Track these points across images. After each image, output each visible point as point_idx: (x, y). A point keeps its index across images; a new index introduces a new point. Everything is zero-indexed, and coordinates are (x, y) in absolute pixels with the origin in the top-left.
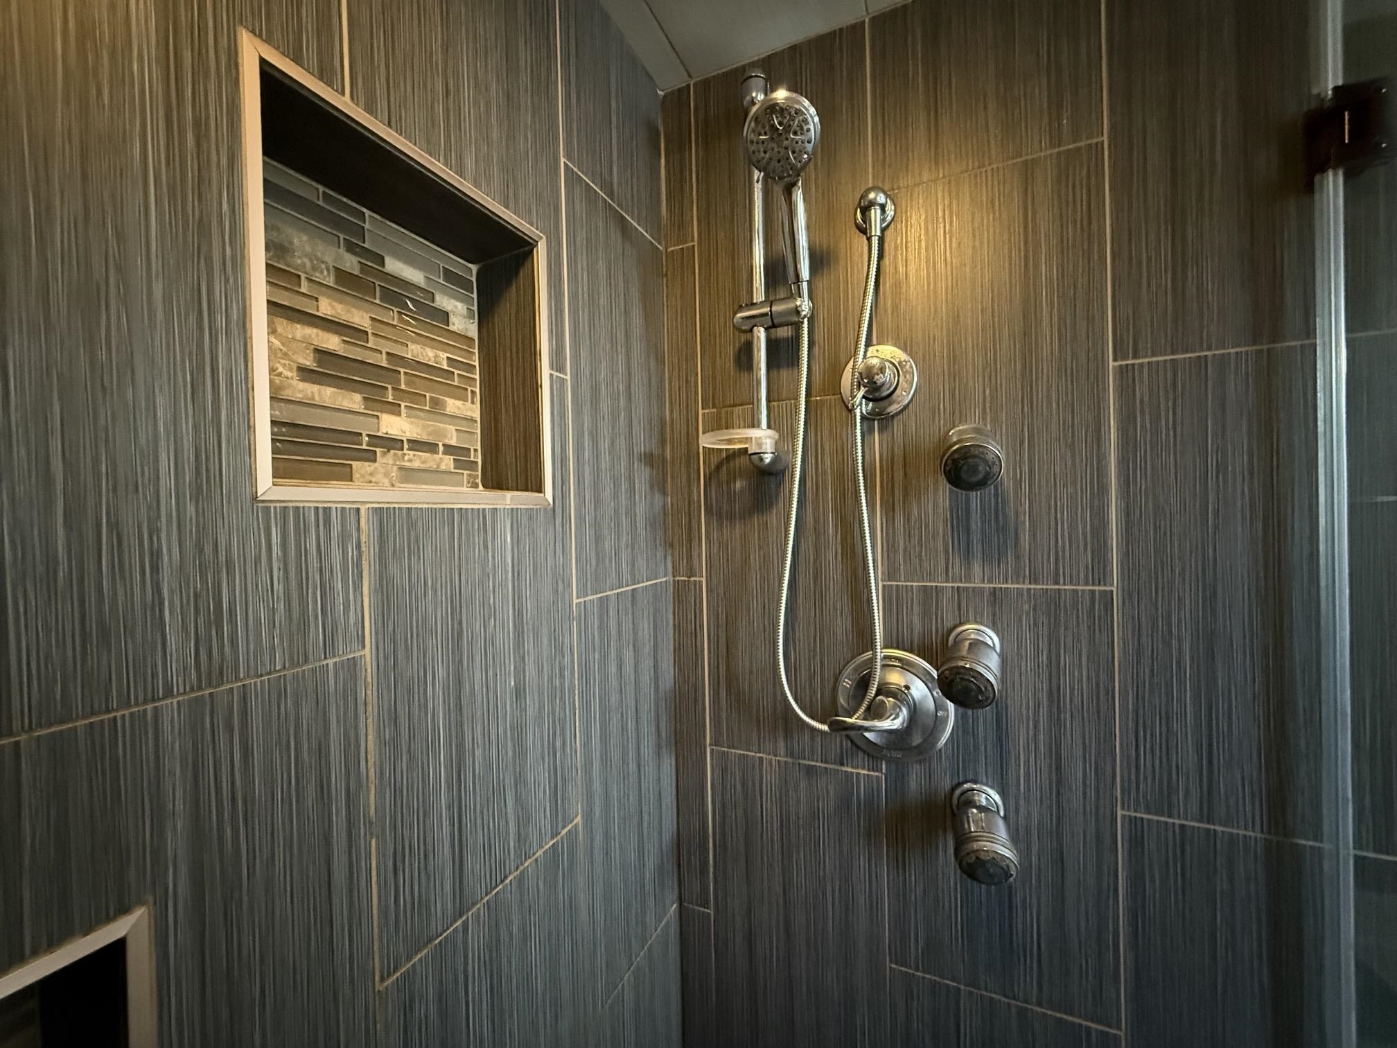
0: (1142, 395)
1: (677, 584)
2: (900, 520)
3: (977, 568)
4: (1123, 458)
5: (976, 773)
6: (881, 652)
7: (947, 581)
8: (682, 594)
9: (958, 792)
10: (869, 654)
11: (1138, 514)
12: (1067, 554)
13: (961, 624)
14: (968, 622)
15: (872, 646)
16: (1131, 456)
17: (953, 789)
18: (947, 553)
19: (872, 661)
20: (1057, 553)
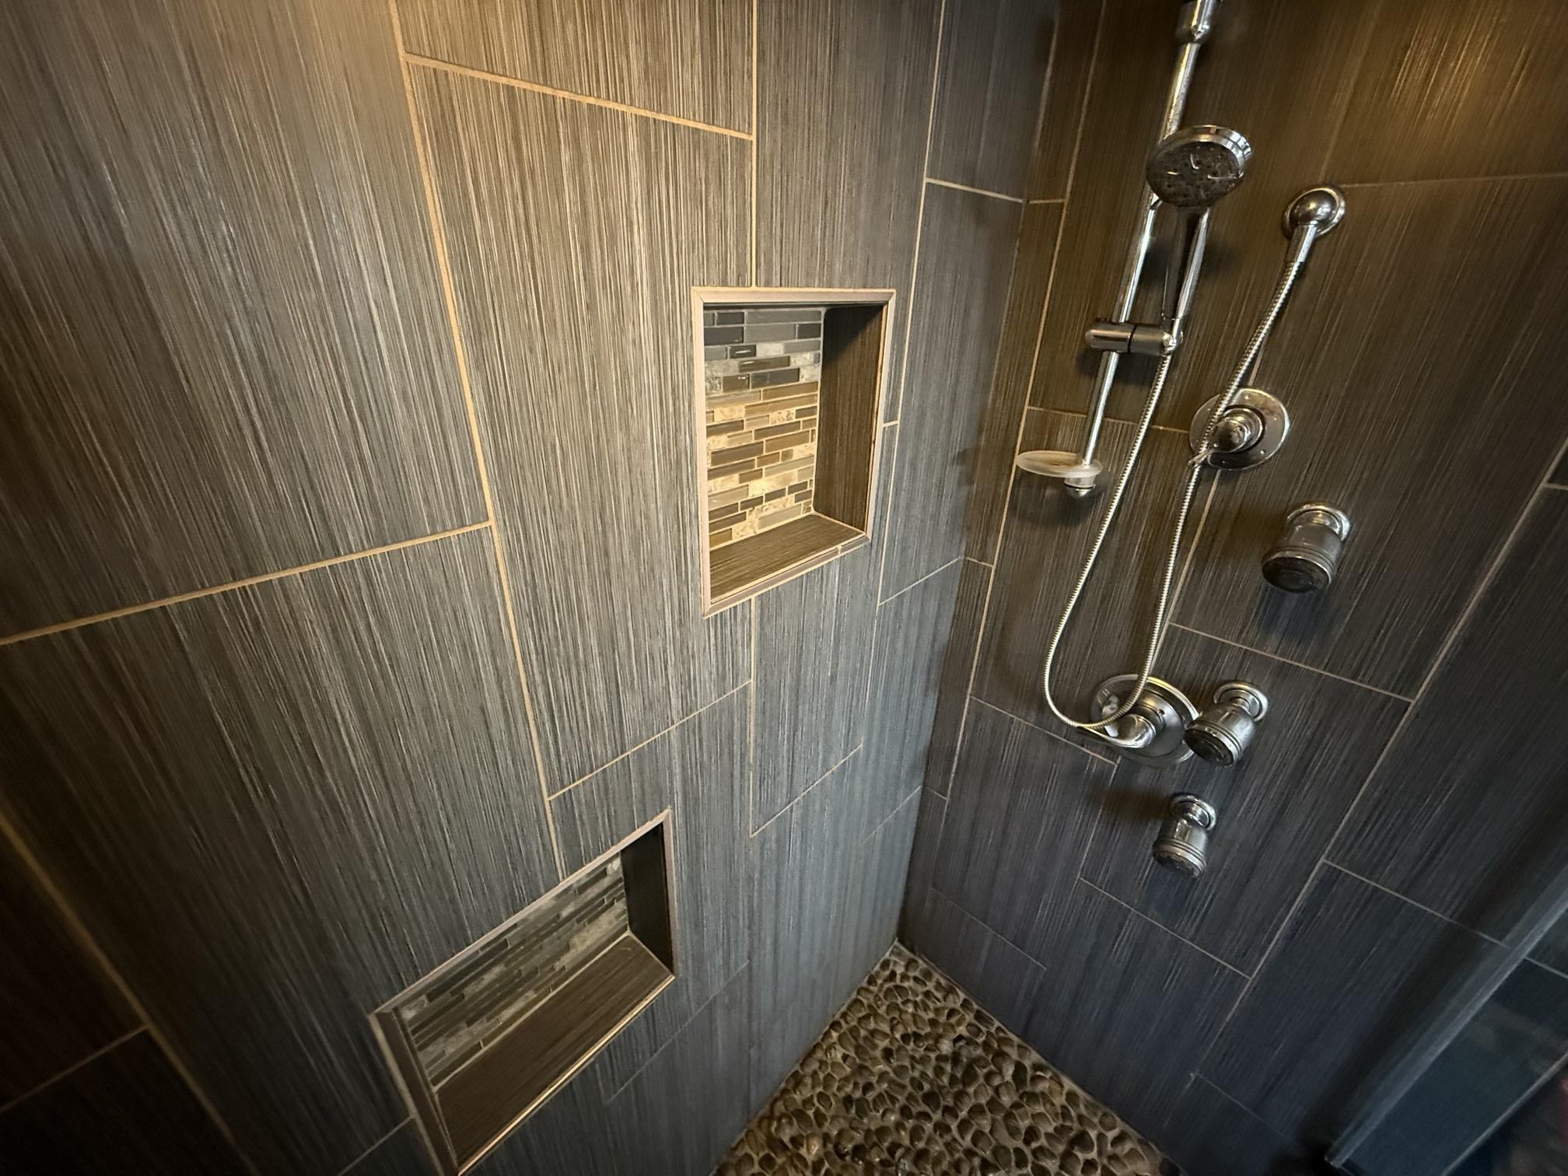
1: (967, 563)
2: (1209, 574)
3: (1274, 640)
4: (1497, 588)
5: (1202, 792)
6: (1147, 678)
7: (1237, 642)
8: (970, 574)
9: (1180, 798)
10: (1135, 676)
12: (1378, 658)
13: (1236, 681)
14: (1243, 682)
15: (1140, 673)
17: (1176, 795)
18: (1247, 617)
19: (1136, 683)
20: (1366, 654)
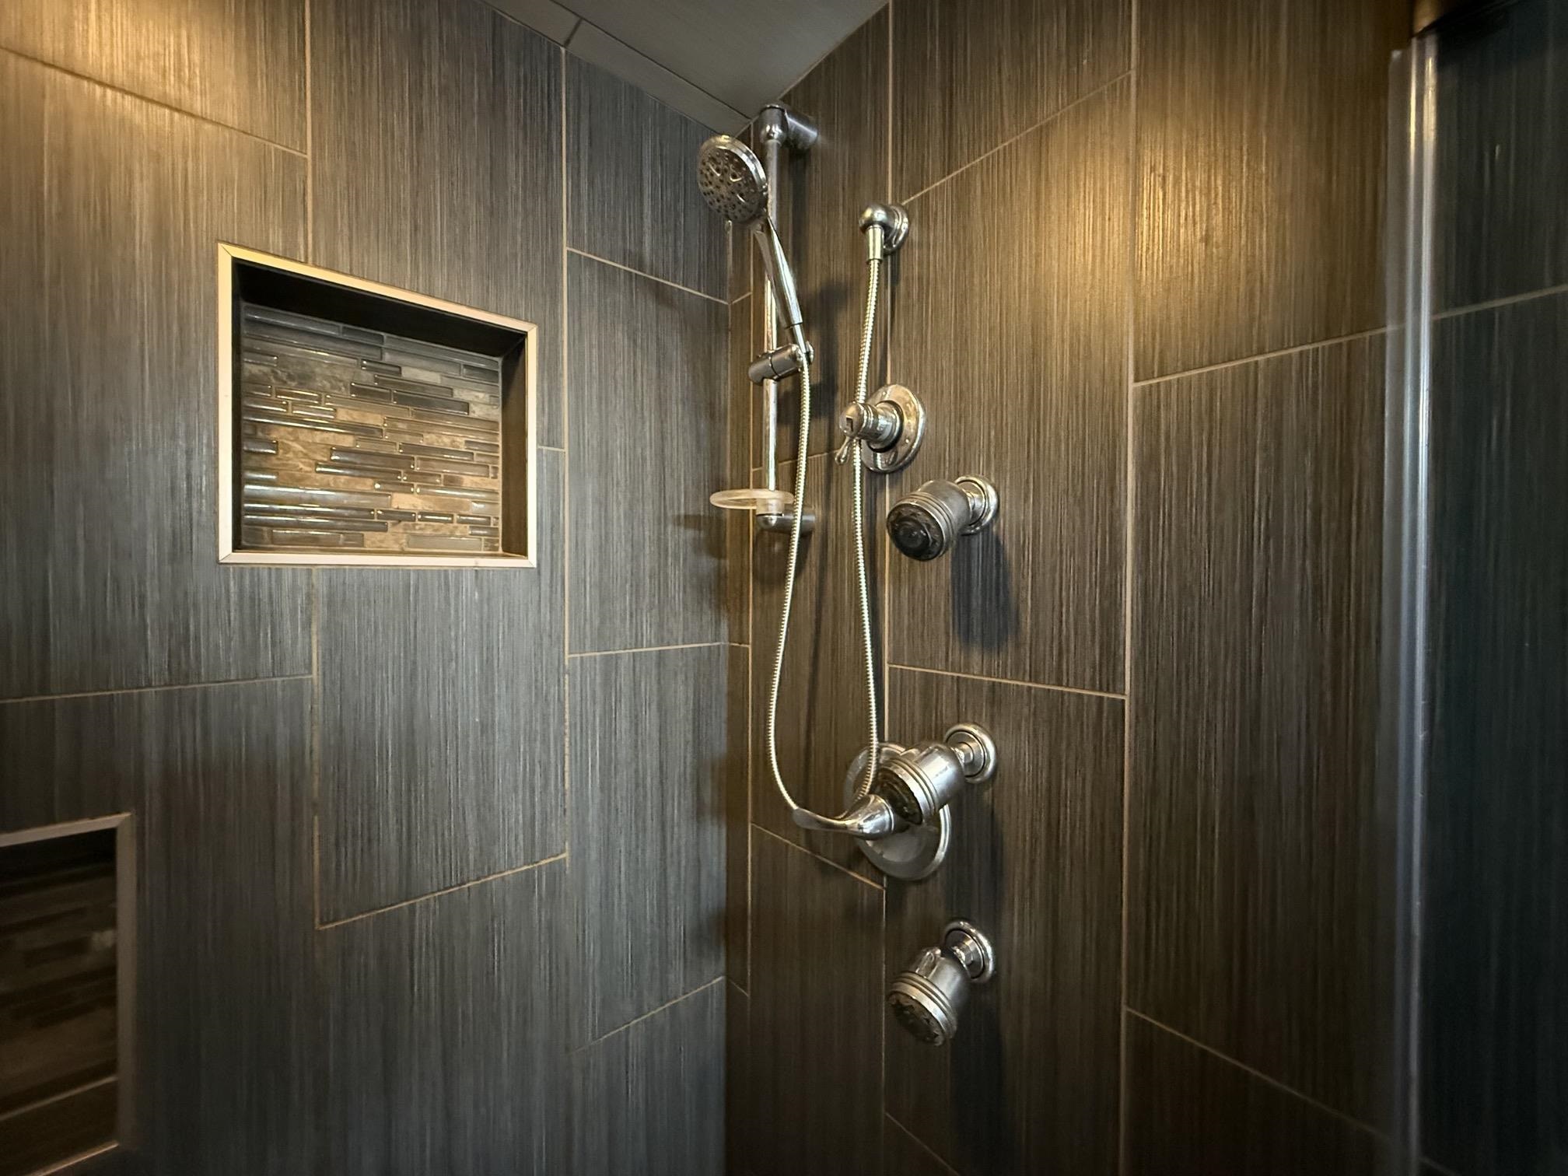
0: (1168, 427)
1: (731, 650)
3: (976, 657)
4: (1142, 516)
5: (970, 912)
7: (947, 669)
8: (735, 661)
9: (947, 929)
11: (1158, 596)
12: (1072, 646)
13: (958, 723)
16: (1151, 513)
17: (946, 925)
18: (947, 634)
20: (1060, 644)
